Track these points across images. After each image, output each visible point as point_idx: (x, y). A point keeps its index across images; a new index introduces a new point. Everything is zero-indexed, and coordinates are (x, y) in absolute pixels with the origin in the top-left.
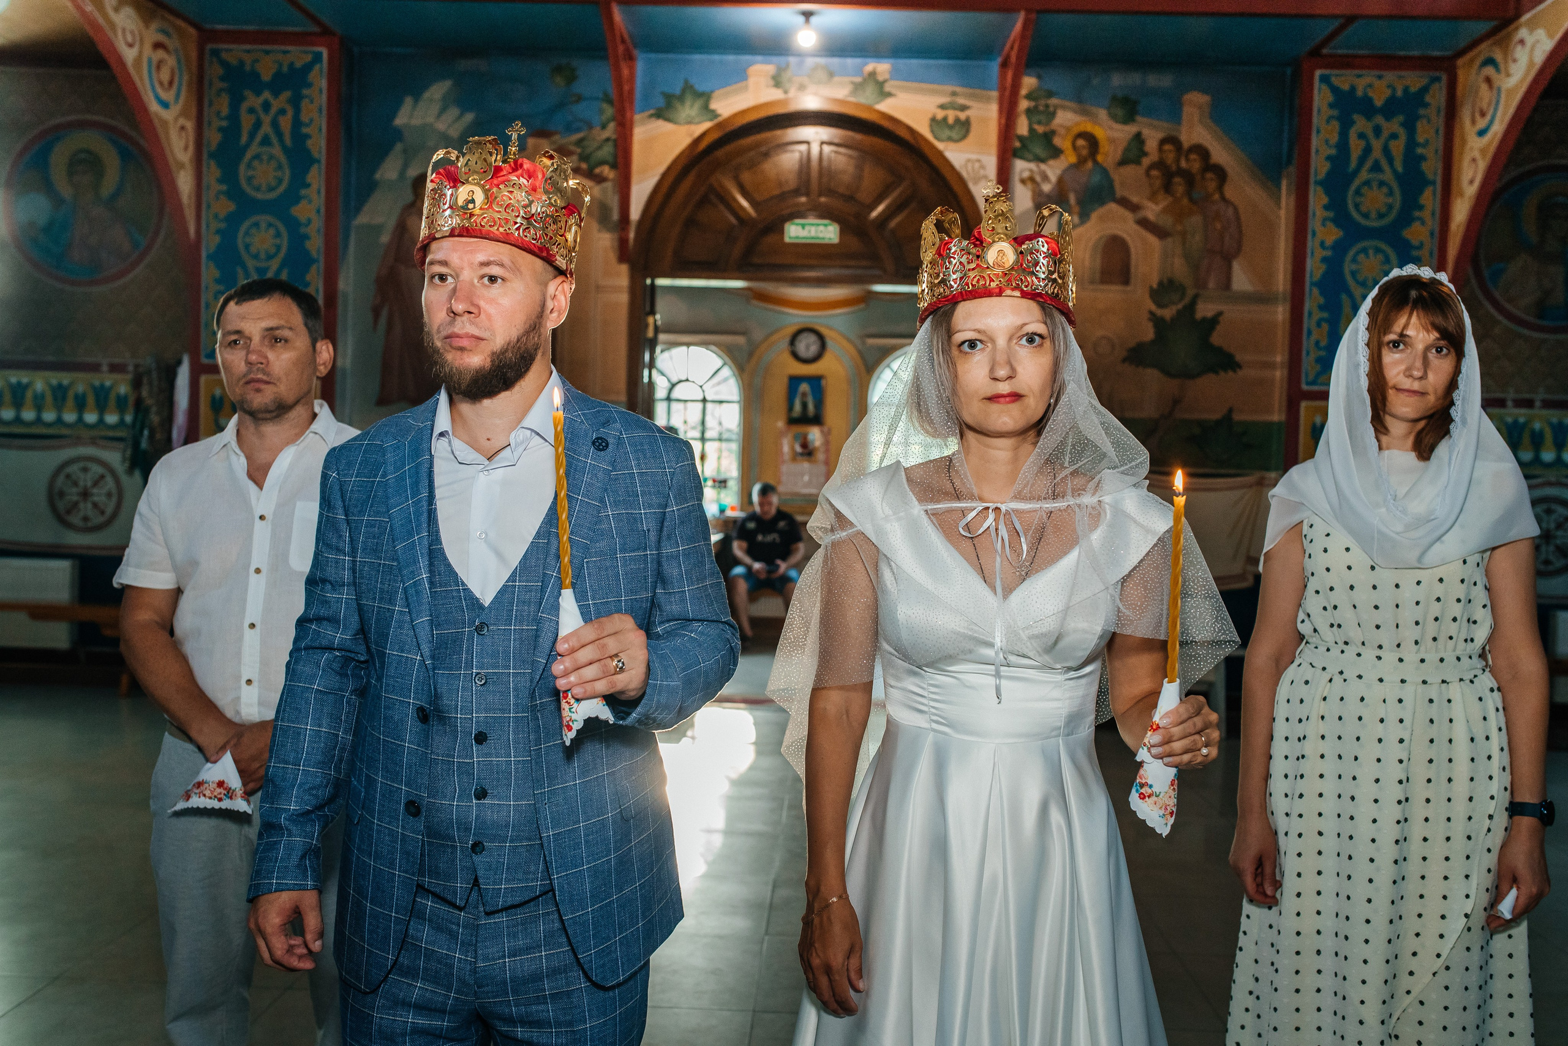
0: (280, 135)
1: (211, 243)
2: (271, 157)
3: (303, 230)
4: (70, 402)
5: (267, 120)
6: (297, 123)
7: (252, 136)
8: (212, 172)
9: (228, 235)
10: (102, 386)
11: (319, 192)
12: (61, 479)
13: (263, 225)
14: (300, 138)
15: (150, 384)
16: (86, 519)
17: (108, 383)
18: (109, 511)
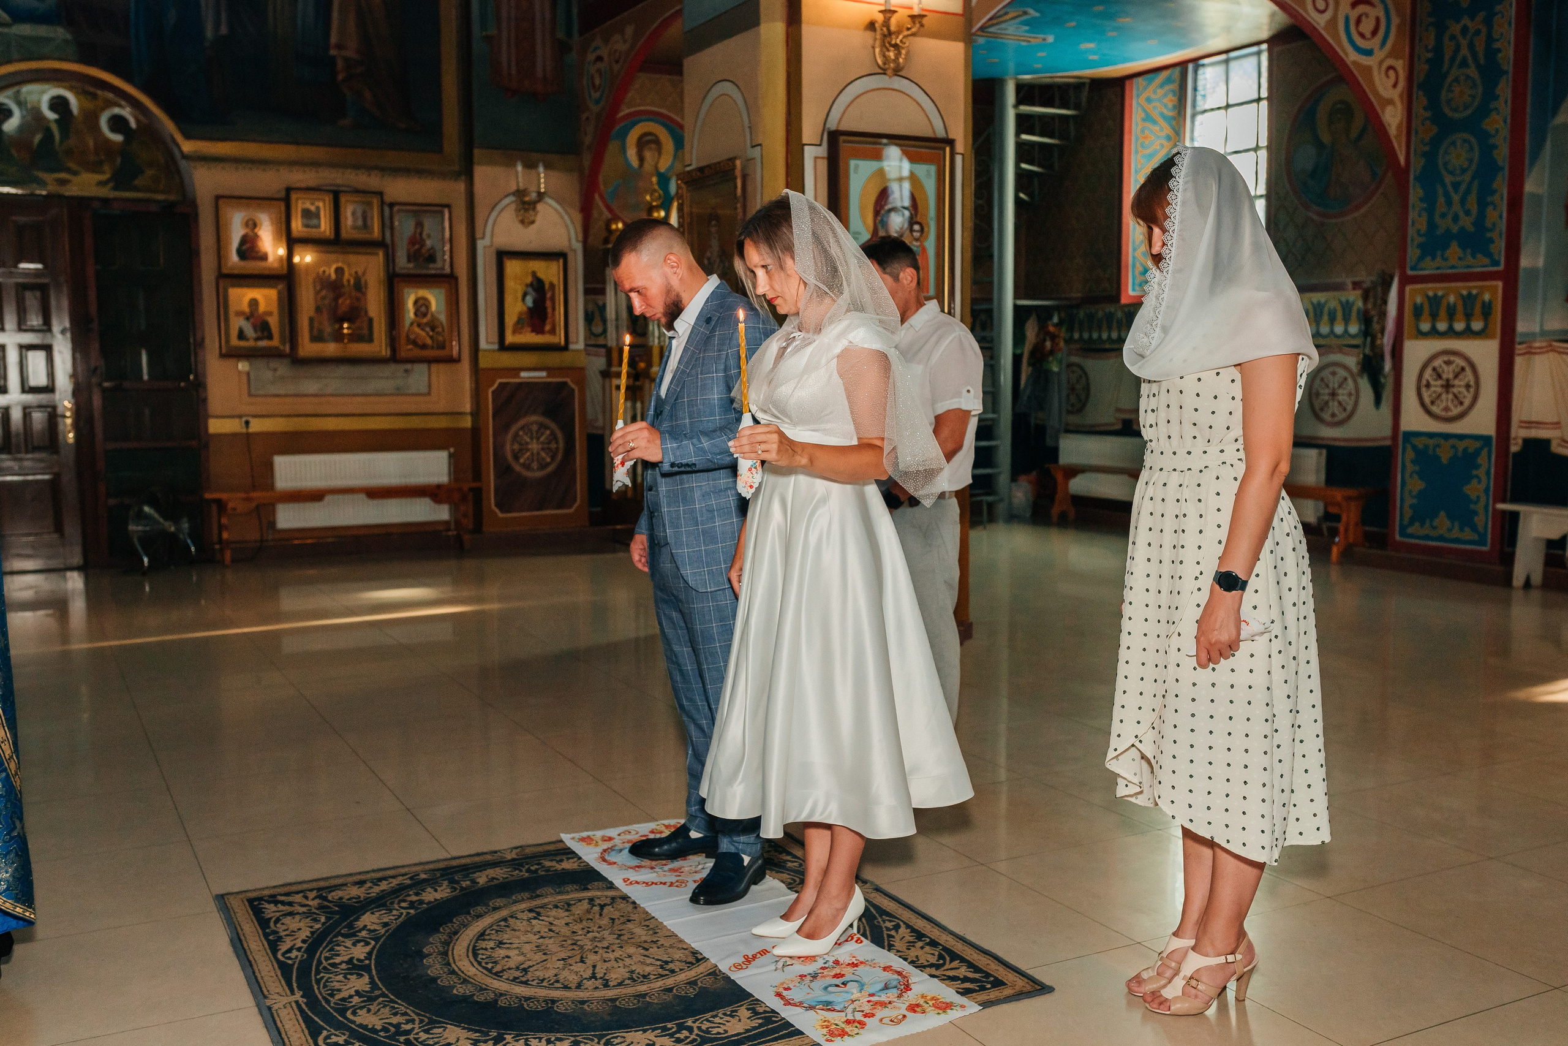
0: (1474, 55)
1: (1417, 166)
2: (1468, 77)
3: (1492, 141)
4: (1325, 317)
5: (1464, 42)
6: (1490, 39)
7: (1453, 60)
8: (1421, 100)
9: (1430, 157)
10: (1347, 301)
11: (1506, 102)
12: (1318, 381)
13: (1459, 143)
14: (1491, 53)
15: (1375, 298)
16: (1333, 415)
17: (1351, 299)
18: (1349, 408)
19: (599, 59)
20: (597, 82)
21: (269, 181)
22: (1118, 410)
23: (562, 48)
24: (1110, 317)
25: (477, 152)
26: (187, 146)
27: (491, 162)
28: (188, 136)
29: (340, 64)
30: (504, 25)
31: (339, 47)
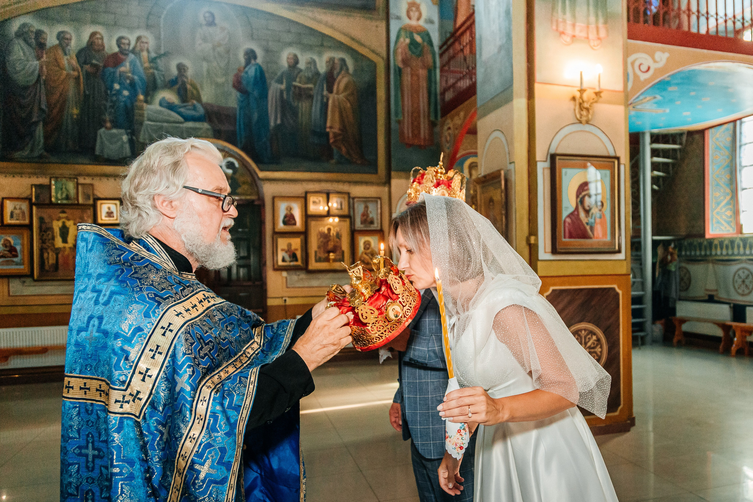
19: (449, 128)
20: (448, 138)
21: (298, 189)
22: (707, 290)
23: (433, 125)
24: (700, 244)
25: (393, 173)
26: (262, 174)
27: (400, 177)
28: (262, 170)
29: (331, 135)
30: (406, 115)
31: (331, 127)
